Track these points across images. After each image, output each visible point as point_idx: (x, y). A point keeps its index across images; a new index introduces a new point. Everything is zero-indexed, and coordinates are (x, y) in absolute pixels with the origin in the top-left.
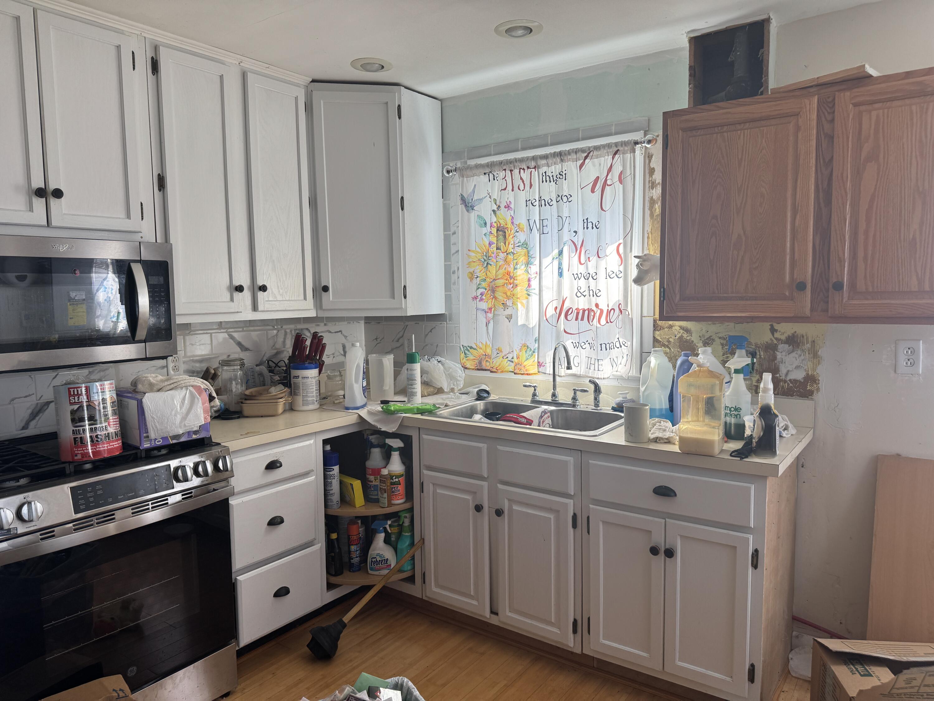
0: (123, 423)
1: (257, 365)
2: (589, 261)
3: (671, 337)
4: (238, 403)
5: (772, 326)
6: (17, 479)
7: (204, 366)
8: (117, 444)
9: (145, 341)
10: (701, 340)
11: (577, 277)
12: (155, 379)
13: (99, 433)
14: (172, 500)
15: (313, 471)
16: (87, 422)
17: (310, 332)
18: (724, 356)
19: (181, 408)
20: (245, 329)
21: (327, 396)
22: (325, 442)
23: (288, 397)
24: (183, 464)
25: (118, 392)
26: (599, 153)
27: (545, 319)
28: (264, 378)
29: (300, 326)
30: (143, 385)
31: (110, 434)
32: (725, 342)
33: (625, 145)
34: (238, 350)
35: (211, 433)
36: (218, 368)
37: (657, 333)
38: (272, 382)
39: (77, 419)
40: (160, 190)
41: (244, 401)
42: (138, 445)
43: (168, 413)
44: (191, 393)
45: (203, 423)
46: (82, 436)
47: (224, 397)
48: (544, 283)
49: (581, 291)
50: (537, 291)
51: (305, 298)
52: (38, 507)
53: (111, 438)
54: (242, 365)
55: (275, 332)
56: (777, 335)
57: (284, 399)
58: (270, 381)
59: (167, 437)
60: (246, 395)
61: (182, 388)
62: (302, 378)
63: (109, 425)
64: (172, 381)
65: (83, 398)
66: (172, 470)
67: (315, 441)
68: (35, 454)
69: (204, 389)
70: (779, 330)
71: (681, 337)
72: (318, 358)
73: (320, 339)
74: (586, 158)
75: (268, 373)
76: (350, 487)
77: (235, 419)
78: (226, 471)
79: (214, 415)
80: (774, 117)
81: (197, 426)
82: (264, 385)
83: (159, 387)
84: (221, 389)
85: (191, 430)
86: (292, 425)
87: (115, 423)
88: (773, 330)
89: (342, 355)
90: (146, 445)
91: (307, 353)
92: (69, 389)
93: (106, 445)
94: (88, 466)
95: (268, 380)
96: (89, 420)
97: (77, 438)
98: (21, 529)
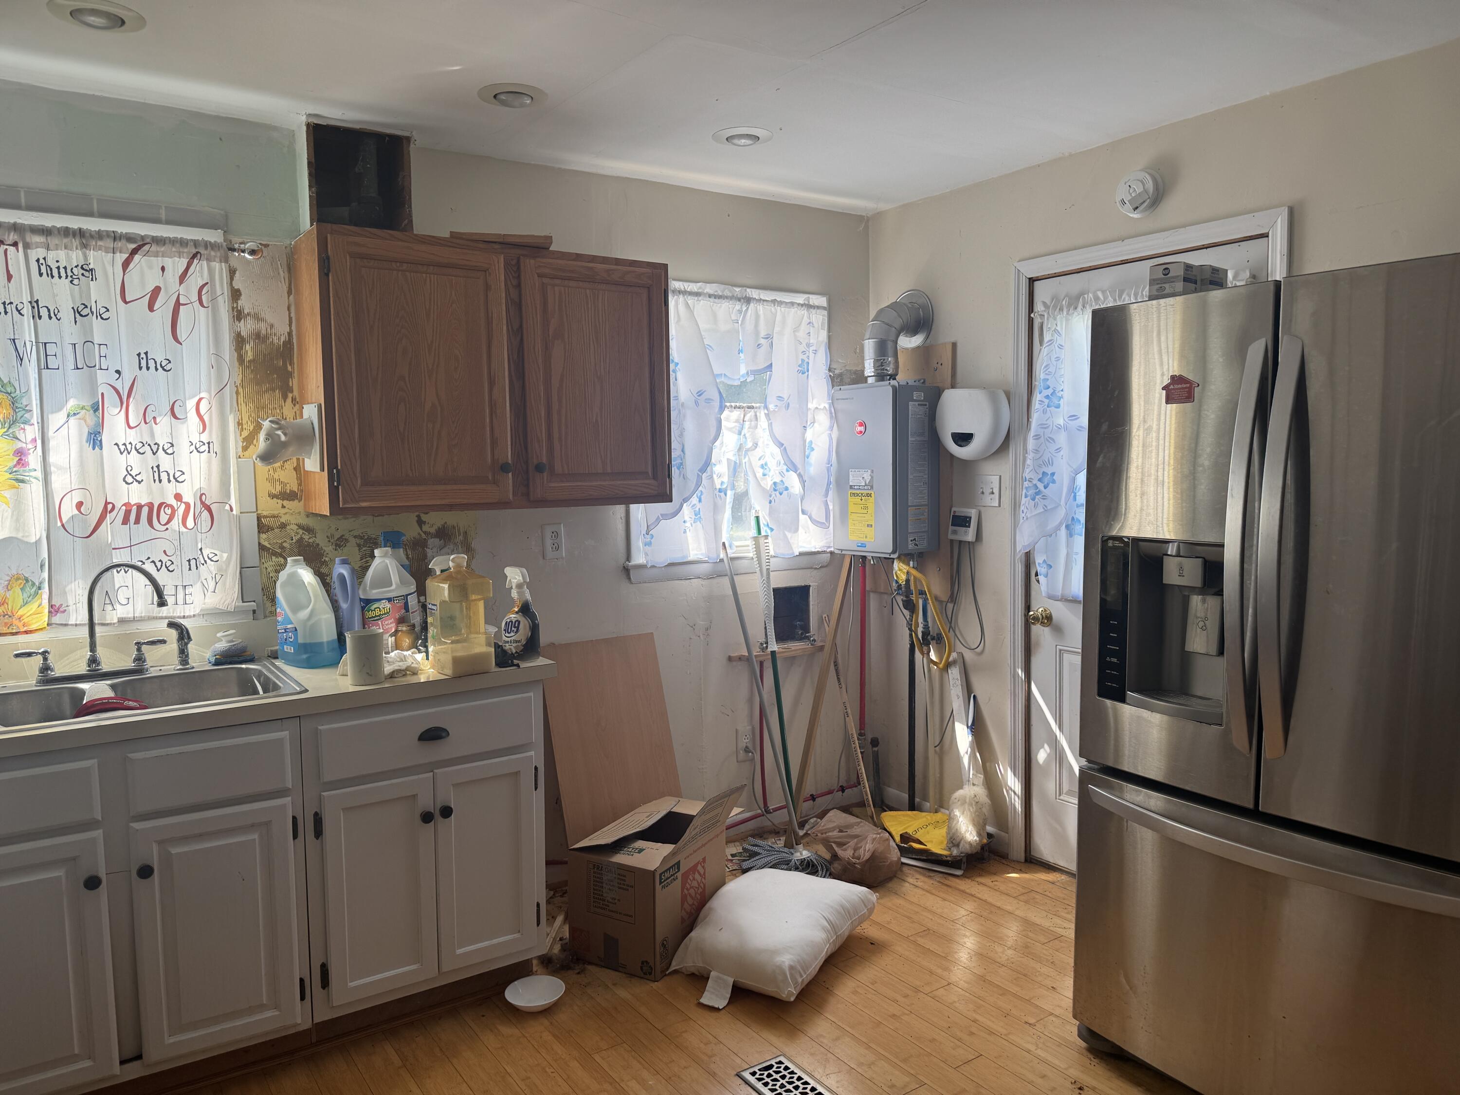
2: (156, 424)
3: (285, 541)
5: (418, 516)
10: (330, 541)
11: (124, 449)
18: (363, 561)
26: (163, 249)
27: (59, 524)
32: (361, 542)
33: (212, 249)
37: (264, 536)
48: (52, 458)
49: (133, 473)
50: (39, 474)
56: (426, 528)
70: (427, 522)
71: (301, 540)
74: (134, 252)
80: (461, 267)
88: (420, 523)
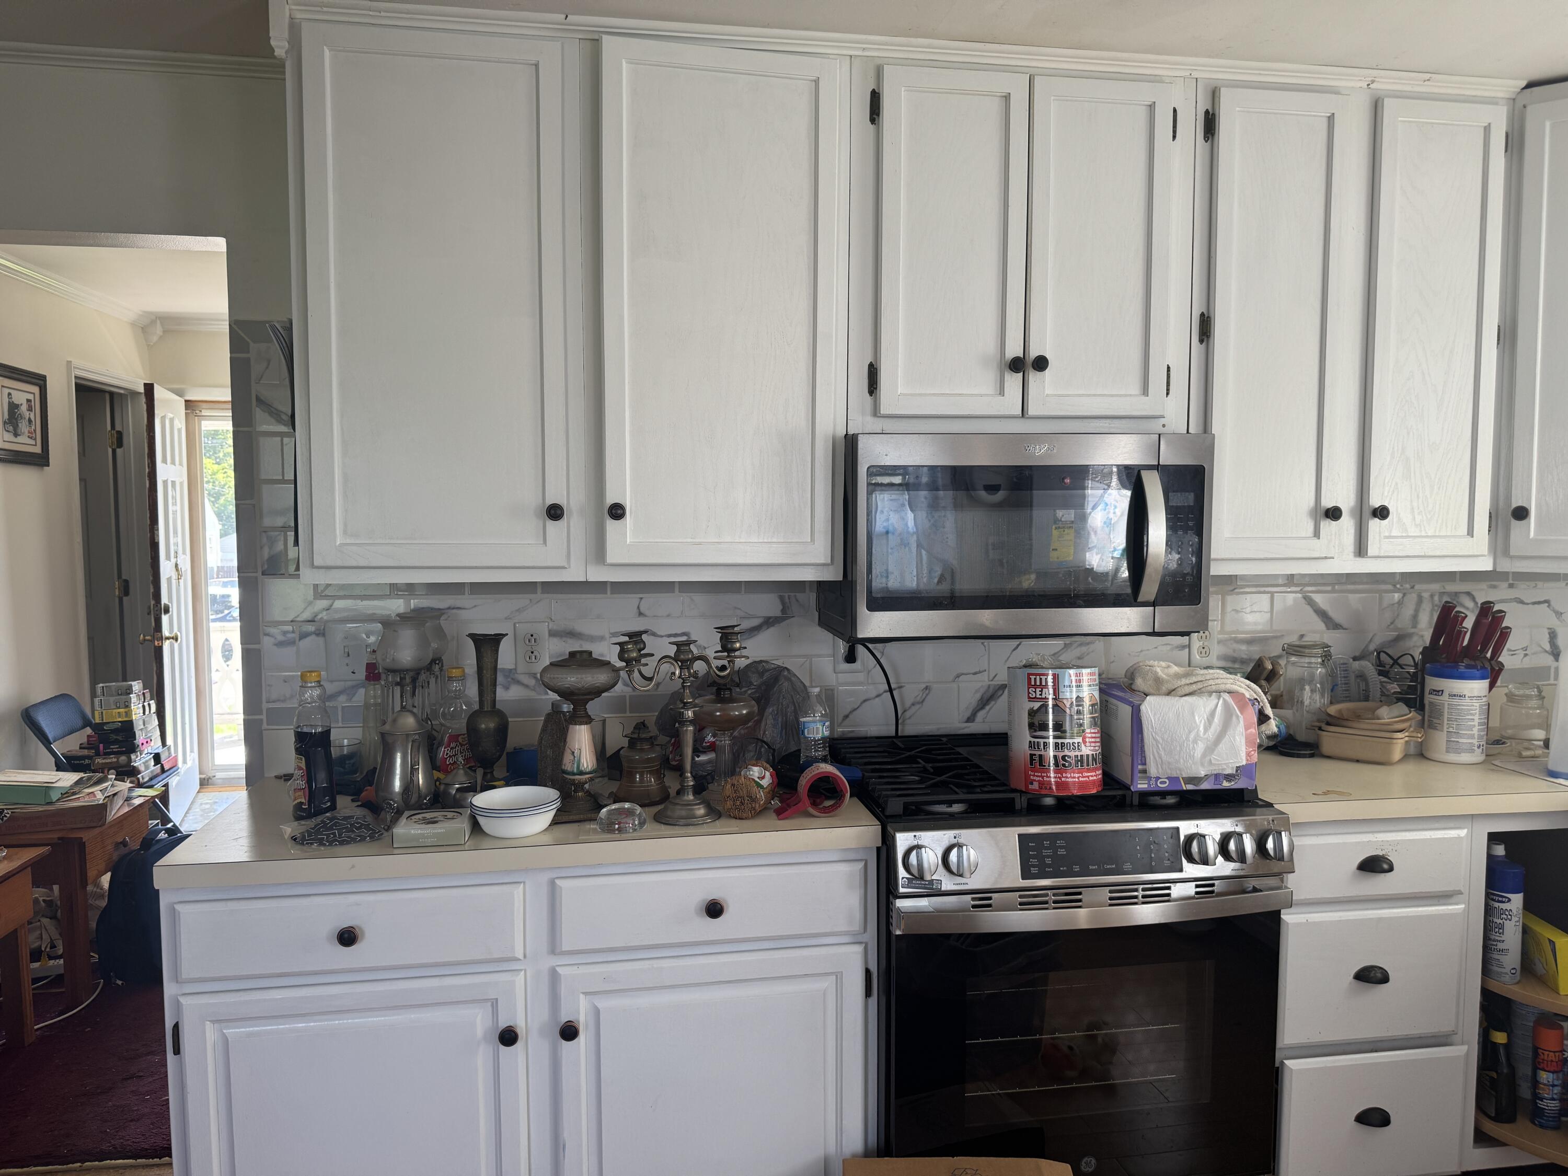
0: (1107, 740)
1: (1355, 659)
4: (1311, 728)
6: (950, 803)
7: (1255, 652)
8: (1095, 776)
9: (1154, 604)
12: (1166, 670)
13: (1066, 752)
14: (1177, 891)
15: (1462, 893)
16: (1051, 733)
17: (1473, 599)
19: (1206, 730)
20: (1336, 587)
21: (1503, 737)
22: (1494, 838)
23: (1415, 731)
24: (1201, 831)
25: (1103, 686)
28: (1367, 684)
29: (1451, 588)
30: (1144, 679)
31: (1085, 758)
34: (1321, 626)
35: (1256, 783)
36: (1280, 657)
38: (1383, 694)
39: (1037, 725)
40: (1201, 341)
41: (1324, 727)
42: (1129, 782)
43: (1182, 737)
44: (1226, 705)
45: (1244, 763)
46: (1042, 753)
47: (1287, 713)
51: (1470, 532)
52: (971, 854)
53: (1085, 764)
54: (1327, 656)
55: (1397, 596)
57: (1407, 734)
58: (1378, 694)
59: (1178, 778)
60: (1329, 715)
61: (1210, 693)
62: (1450, 695)
63: (1084, 742)
64: (1194, 679)
65: (1047, 693)
66: (1182, 838)
67: (1471, 835)
68: (978, 767)
69: (1250, 700)
72: (1489, 655)
73: (1499, 617)
75: (1377, 676)
76: (1548, 948)
77: (1306, 757)
78: (1279, 860)
79: (1266, 743)
81: (1233, 768)
82: (1366, 699)
83: (1171, 687)
84: (1282, 696)
85: (1220, 772)
86: (1421, 792)
87: (1093, 740)
89: (1546, 651)
90: (1142, 786)
91: (1465, 643)
92: (1029, 675)
93: (1077, 775)
94: (1049, 801)
95: (1375, 691)
96: (1054, 730)
97: (1035, 755)
98: (948, 884)
